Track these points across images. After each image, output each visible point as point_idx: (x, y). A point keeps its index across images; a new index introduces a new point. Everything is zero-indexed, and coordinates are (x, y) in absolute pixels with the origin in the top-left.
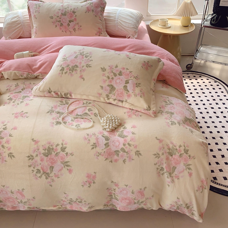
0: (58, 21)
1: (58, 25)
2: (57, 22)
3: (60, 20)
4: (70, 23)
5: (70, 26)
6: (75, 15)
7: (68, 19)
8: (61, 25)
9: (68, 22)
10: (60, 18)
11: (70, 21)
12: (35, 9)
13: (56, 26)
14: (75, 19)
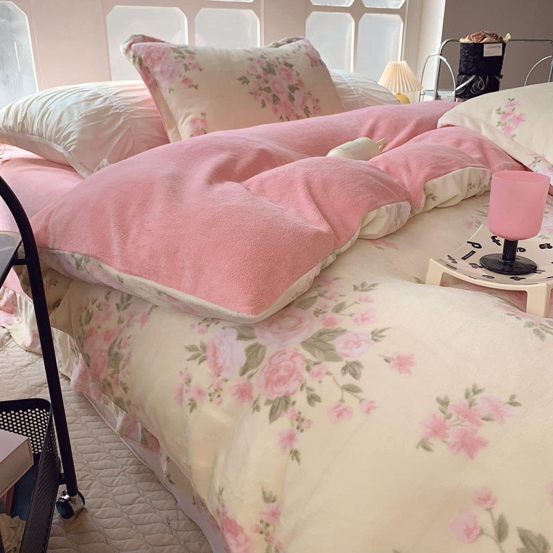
0: (263, 88)
1: (268, 99)
2: (263, 91)
3: (267, 85)
4: (293, 92)
5: (295, 102)
6: (294, 73)
7: (286, 84)
8: (274, 101)
9: (289, 91)
10: (266, 82)
11: (292, 89)
12: (179, 62)
13: (264, 105)
14: (300, 82)
